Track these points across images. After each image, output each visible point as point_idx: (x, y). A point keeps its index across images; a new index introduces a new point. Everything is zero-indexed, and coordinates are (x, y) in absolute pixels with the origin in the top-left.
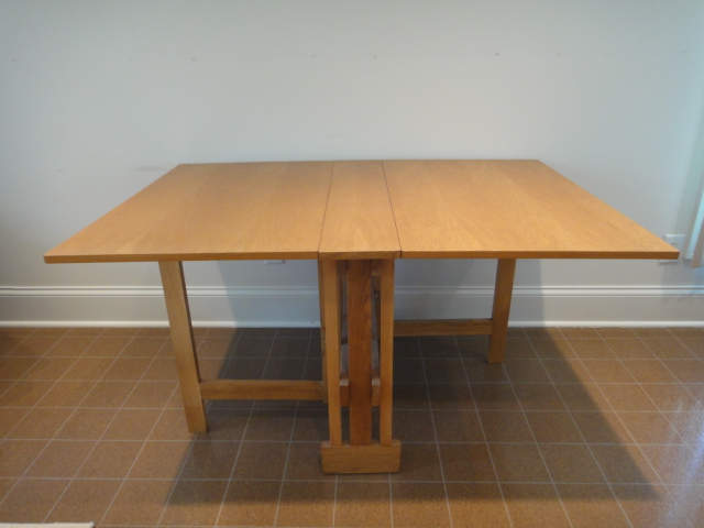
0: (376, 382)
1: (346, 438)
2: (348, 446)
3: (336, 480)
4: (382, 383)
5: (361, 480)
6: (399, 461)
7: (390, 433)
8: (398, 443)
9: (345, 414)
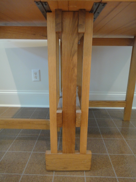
0: (78, 111)
1: (60, 149)
2: (61, 154)
3: (54, 175)
4: (82, 111)
5: (68, 175)
6: (90, 163)
7: (86, 146)
8: (90, 153)
9: (60, 135)
